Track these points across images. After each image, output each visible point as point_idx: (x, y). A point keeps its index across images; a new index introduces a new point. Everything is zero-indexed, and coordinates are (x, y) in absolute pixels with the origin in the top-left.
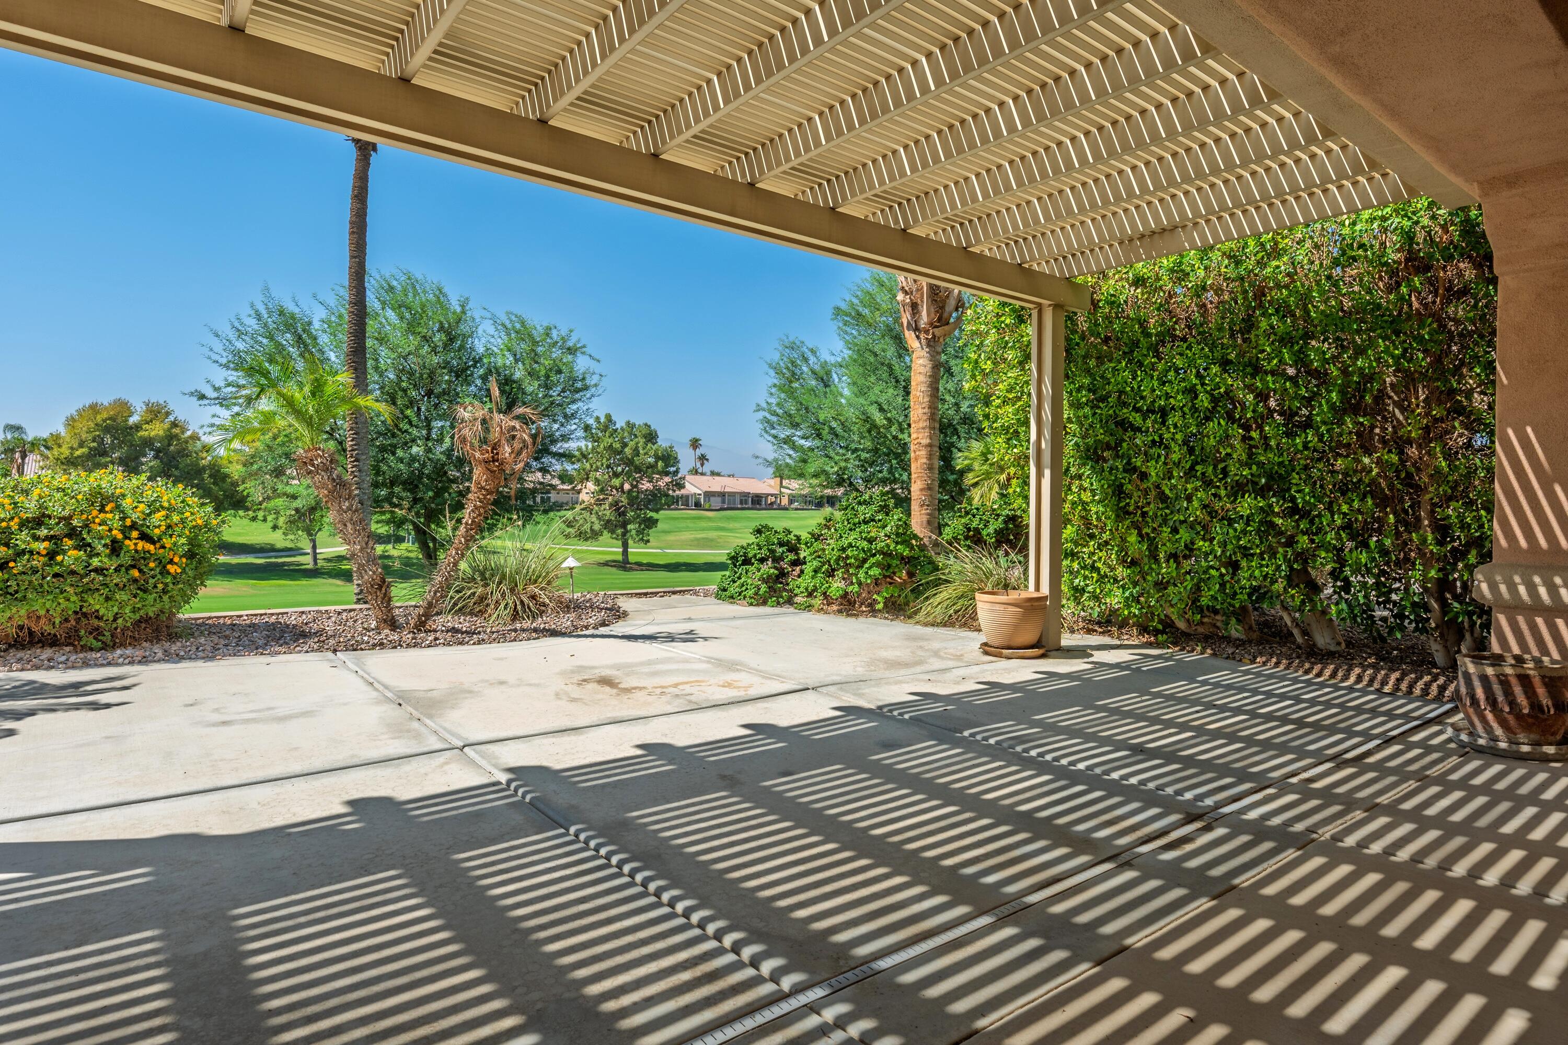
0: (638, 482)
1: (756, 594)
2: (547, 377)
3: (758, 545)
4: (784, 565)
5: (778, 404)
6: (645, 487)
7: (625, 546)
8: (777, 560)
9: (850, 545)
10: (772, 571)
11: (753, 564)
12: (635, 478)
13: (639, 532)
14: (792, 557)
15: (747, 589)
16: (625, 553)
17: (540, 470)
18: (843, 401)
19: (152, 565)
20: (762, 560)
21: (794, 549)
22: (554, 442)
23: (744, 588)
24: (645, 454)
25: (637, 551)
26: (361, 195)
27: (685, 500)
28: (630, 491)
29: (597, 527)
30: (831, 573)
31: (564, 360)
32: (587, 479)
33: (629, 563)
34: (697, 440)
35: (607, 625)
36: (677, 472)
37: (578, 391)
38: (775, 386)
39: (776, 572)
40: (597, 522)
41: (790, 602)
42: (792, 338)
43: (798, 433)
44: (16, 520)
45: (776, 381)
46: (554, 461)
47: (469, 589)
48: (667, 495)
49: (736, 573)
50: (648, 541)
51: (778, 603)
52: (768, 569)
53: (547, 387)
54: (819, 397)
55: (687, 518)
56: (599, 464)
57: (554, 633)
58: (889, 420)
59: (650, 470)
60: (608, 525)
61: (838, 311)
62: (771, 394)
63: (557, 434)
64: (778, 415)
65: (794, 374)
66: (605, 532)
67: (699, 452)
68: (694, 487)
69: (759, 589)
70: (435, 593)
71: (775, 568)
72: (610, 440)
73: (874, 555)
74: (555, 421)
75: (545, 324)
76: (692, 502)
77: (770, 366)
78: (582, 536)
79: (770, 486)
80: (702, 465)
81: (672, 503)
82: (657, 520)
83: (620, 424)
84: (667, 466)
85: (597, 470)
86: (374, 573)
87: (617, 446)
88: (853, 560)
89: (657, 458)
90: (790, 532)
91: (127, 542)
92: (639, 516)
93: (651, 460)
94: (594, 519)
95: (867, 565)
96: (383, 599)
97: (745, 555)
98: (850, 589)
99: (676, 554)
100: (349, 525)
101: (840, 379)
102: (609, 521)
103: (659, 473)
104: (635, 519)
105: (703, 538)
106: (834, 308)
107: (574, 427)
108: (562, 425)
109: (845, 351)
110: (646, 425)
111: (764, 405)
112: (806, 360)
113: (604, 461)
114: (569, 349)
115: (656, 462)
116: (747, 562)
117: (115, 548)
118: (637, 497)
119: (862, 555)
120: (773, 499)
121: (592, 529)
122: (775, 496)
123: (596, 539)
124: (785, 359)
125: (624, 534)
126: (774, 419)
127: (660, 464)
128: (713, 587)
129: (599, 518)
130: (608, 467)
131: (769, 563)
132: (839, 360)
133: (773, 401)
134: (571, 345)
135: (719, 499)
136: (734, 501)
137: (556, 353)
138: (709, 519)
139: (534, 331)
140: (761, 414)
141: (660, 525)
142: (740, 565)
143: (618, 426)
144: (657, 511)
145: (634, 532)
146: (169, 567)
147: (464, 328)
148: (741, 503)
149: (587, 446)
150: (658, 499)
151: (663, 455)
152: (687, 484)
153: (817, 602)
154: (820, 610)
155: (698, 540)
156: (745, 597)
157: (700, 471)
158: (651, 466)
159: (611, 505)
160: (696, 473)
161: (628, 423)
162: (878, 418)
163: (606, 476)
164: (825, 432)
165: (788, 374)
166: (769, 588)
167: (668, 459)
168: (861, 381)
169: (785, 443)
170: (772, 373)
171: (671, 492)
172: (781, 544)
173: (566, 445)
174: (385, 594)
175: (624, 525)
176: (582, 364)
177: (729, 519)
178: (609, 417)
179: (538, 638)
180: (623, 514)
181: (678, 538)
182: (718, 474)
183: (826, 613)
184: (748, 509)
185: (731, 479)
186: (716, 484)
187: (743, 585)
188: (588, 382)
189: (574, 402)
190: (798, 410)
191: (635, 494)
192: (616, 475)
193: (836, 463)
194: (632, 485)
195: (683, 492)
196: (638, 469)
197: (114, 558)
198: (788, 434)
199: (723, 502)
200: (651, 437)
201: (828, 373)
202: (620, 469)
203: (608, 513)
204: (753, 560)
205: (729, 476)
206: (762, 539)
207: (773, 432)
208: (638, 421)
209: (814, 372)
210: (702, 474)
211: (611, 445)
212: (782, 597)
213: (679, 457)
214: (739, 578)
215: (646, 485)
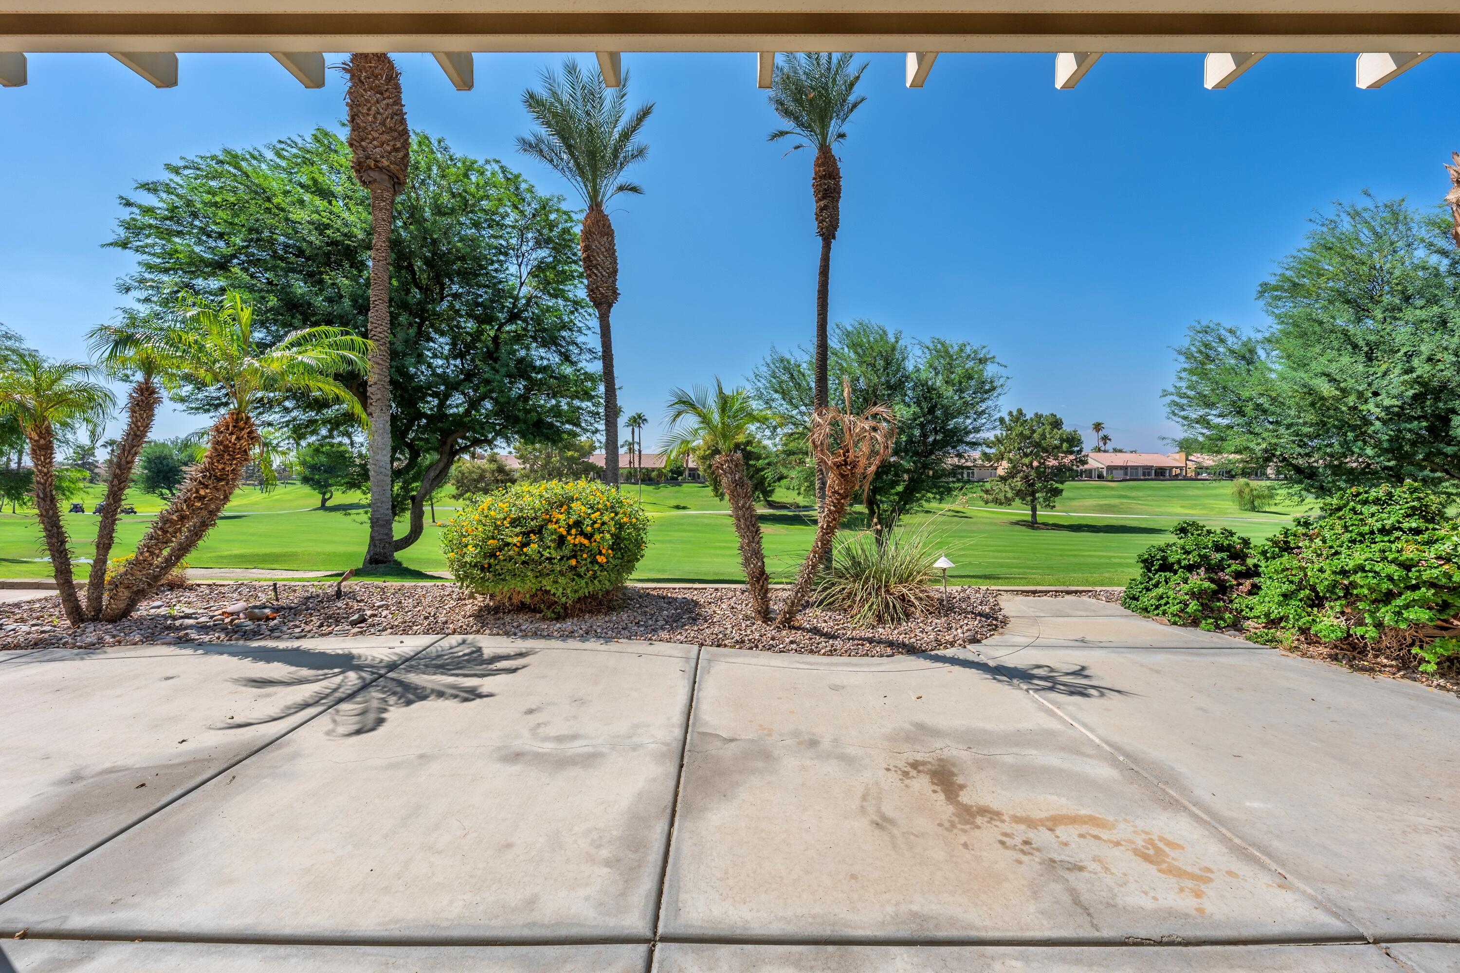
0: (1045, 460)
1: (1182, 611)
2: (960, 383)
3: (1183, 548)
4: (1225, 576)
5: (1188, 388)
6: (1051, 464)
7: (1034, 510)
8: (1213, 569)
9: (1362, 568)
10: (1207, 584)
11: (1175, 572)
12: (1042, 457)
13: (1046, 499)
14: (1236, 566)
15: (1167, 603)
16: (1034, 515)
17: (957, 456)
18: (1273, 376)
19: (585, 556)
20: (1190, 568)
21: (1238, 555)
22: (968, 433)
23: (1163, 602)
24: (1051, 438)
25: (1043, 514)
26: (824, 272)
27: (1089, 474)
28: (1037, 467)
29: (1010, 495)
30: (1317, 601)
31: (976, 369)
32: (1002, 459)
33: (1037, 523)
34: (1099, 424)
35: (978, 641)
36: (1081, 451)
37: (986, 392)
38: (1185, 370)
39: (1213, 586)
40: (1010, 491)
41: (1236, 626)
42: (1204, 323)
43: (1214, 412)
44: (508, 520)
45: (1186, 366)
46: (967, 448)
47: (840, 584)
48: (1072, 470)
49: (1150, 579)
50: (1054, 507)
51: (1217, 627)
52: (1198, 581)
53: (961, 391)
54: (1240, 374)
55: (1091, 488)
56: (1012, 447)
57: (911, 650)
58: (1343, 391)
59: (1056, 451)
60: (1019, 493)
61: (1265, 288)
62: (1181, 378)
63: (970, 427)
64: (1188, 397)
65: (1208, 357)
66: (1017, 499)
67: (1101, 434)
68: (1096, 462)
69: (1187, 605)
70: (797, 594)
71: (1212, 580)
72: (1021, 429)
73: (1415, 588)
74: (968, 417)
75: (960, 342)
76: (1095, 474)
77: (1180, 353)
78: (997, 502)
79: (1175, 459)
80: (1105, 444)
81: (1076, 476)
82: (1062, 490)
83: (1029, 415)
84: (1071, 446)
85: (1010, 452)
86: (755, 566)
87: (1027, 432)
88: (1366, 592)
89: (1062, 440)
90: (1232, 534)
91: (569, 538)
92: (1046, 487)
93: (1057, 442)
94: (1007, 489)
95: (1399, 602)
96: (760, 590)
97: (1164, 559)
98: (1359, 631)
99: (1080, 517)
100: (742, 520)
101: (1268, 354)
102: (1019, 491)
103: (1063, 452)
104: (1042, 489)
105: (1106, 505)
106: (1261, 285)
107: (984, 421)
108: (975, 420)
109: (1274, 326)
110: (1052, 415)
111: (1172, 390)
112: (1222, 341)
113: (1016, 445)
114: (980, 360)
115: (1061, 444)
116: (1166, 567)
117: (561, 541)
118: (1044, 472)
119: (1386, 586)
120: (1178, 471)
121: (1005, 497)
122: (1181, 468)
123: (1010, 505)
124: (1197, 344)
125: (1033, 501)
126: (1184, 401)
127: (1065, 445)
128: (1119, 589)
129: (1011, 488)
130: (1019, 449)
131: (1202, 571)
132: (1267, 335)
133: (1183, 384)
134: (982, 356)
135: (1122, 472)
136: (1137, 473)
137: (970, 364)
138: (1112, 488)
139: (950, 349)
140: (1169, 399)
141: (1064, 493)
142: (1157, 571)
143: (1028, 417)
144: (1062, 483)
145: (1041, 500)
146: (598, 557)
147: (898, 355)
148: (1144, 474)
149: (1002, 434)
150: (1063, 473)
151: (1068, 438)
152: (1090, 460)
153: (1289, 636)
154: (1293, 649)
155: (1101, 506)
156: (1164, 613)
157: (1103, 449)
158: (1056, 447)
159: (1022, 478)
160: (1099, 450)
161: (1036, 415)
162: (1326, 389)
163: (1018, 456)
164: (1249, 409)
165: (1200, 357)
166: (1202, 604)
167: (1072, 441)
168: (1299, 353)
169: (1197, 423)
170: (1182, 358)
171: (1075, 467)
172: (1218, 548)
173: (978, 436)
174: (762, 586)
175: (1033, 494)
176: (990, 370)
177: (1131, 488)
178: (1020, 412)
179: (892, 655)
180: (1033, 485)
181: (1081, 504)
182: (1120, 451)
183: (1304, 655)
184: (1152, 480)
185: (1134, 455)
186: (1119, 460)
187: (1161, 598)
188: (995, 384)
189: (983, 400)
190: (1213, 390)
191: (1042, 470)
192: (1026, 455)
193: (1263, 439)
194: (1040, 462)
195: (1086, 467)
196: (1045, 450)
197: (558, 550)
198: (1200, 413)
199: (1126, 474)
200: (1057, 424)
201: (1252, 351)
202: (1029, 451)
203: (1019, 484)
204: (1176, 567)
205: (1132, 452)
206: (1189, 542)
207: (1182, 413)
208: (1045, 412)
209: (1232, 352)
210: (1105, 451)
211: (1022, 433)
212: (1222, 619)
213: (1083, 439)
214: (1156, 586)
215: (1052, 462)
